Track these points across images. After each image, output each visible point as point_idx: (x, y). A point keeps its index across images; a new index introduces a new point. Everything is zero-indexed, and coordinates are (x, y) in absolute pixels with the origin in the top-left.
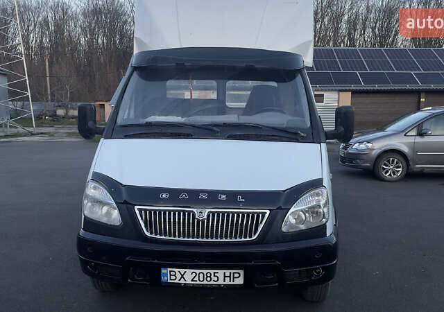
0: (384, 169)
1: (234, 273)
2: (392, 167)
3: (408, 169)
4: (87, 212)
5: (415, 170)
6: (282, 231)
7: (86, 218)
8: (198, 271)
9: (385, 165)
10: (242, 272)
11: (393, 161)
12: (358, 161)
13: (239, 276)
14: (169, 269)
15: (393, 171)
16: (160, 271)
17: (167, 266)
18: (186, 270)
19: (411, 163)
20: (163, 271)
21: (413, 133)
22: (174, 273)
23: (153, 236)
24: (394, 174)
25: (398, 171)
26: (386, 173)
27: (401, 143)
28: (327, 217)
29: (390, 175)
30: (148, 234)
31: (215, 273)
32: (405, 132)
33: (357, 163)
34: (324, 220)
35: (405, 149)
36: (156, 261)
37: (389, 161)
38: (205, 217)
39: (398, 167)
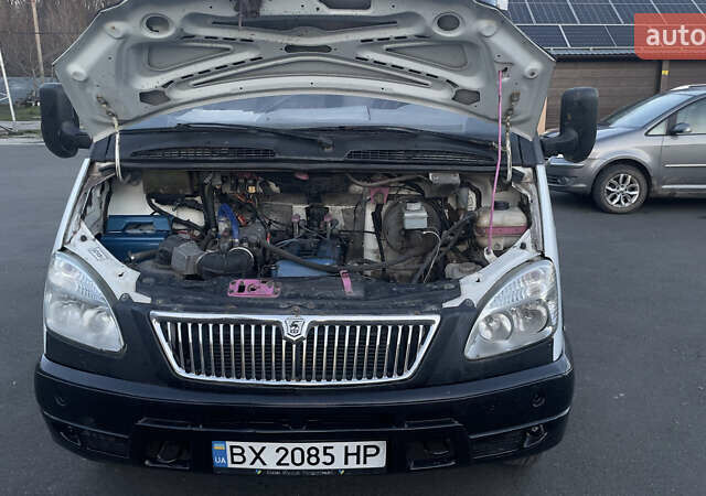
0: (609, 192)
1: (366, 447)
2: (621, 189)
3: (649, 192)
4: (51, 322)
5: (660, 193)
6: (465, 357)
7: (51, 334)
8: (290, 446)
9: (611, 185)
10: (382, 445)
11: (625, 179)
12: (567, 180)
13: (377, 453)
14: (229, 444)
15: (625, 195)
16: (210, 447)
17: (224, 438)
18: (264, 444)
19: (654, 182)
20: (217, 446)
21: (661, 130)
22: (240, 451)
23: (192, 376)
24: (626, 201)
25: (632, 196)
26: (612, 200)
27: (639, 148)
28: (554, 322)
29: (619, 203)
30: (181, 372)
31: (325, 448)
32: (645, 128)
33: (565, 182)
34: (549, 329)
35: (645, 158)
36: (201, 428)
37: (617, 179)
38: (304, 335)
39: (633, 189)
